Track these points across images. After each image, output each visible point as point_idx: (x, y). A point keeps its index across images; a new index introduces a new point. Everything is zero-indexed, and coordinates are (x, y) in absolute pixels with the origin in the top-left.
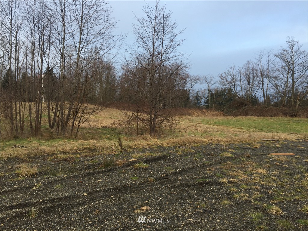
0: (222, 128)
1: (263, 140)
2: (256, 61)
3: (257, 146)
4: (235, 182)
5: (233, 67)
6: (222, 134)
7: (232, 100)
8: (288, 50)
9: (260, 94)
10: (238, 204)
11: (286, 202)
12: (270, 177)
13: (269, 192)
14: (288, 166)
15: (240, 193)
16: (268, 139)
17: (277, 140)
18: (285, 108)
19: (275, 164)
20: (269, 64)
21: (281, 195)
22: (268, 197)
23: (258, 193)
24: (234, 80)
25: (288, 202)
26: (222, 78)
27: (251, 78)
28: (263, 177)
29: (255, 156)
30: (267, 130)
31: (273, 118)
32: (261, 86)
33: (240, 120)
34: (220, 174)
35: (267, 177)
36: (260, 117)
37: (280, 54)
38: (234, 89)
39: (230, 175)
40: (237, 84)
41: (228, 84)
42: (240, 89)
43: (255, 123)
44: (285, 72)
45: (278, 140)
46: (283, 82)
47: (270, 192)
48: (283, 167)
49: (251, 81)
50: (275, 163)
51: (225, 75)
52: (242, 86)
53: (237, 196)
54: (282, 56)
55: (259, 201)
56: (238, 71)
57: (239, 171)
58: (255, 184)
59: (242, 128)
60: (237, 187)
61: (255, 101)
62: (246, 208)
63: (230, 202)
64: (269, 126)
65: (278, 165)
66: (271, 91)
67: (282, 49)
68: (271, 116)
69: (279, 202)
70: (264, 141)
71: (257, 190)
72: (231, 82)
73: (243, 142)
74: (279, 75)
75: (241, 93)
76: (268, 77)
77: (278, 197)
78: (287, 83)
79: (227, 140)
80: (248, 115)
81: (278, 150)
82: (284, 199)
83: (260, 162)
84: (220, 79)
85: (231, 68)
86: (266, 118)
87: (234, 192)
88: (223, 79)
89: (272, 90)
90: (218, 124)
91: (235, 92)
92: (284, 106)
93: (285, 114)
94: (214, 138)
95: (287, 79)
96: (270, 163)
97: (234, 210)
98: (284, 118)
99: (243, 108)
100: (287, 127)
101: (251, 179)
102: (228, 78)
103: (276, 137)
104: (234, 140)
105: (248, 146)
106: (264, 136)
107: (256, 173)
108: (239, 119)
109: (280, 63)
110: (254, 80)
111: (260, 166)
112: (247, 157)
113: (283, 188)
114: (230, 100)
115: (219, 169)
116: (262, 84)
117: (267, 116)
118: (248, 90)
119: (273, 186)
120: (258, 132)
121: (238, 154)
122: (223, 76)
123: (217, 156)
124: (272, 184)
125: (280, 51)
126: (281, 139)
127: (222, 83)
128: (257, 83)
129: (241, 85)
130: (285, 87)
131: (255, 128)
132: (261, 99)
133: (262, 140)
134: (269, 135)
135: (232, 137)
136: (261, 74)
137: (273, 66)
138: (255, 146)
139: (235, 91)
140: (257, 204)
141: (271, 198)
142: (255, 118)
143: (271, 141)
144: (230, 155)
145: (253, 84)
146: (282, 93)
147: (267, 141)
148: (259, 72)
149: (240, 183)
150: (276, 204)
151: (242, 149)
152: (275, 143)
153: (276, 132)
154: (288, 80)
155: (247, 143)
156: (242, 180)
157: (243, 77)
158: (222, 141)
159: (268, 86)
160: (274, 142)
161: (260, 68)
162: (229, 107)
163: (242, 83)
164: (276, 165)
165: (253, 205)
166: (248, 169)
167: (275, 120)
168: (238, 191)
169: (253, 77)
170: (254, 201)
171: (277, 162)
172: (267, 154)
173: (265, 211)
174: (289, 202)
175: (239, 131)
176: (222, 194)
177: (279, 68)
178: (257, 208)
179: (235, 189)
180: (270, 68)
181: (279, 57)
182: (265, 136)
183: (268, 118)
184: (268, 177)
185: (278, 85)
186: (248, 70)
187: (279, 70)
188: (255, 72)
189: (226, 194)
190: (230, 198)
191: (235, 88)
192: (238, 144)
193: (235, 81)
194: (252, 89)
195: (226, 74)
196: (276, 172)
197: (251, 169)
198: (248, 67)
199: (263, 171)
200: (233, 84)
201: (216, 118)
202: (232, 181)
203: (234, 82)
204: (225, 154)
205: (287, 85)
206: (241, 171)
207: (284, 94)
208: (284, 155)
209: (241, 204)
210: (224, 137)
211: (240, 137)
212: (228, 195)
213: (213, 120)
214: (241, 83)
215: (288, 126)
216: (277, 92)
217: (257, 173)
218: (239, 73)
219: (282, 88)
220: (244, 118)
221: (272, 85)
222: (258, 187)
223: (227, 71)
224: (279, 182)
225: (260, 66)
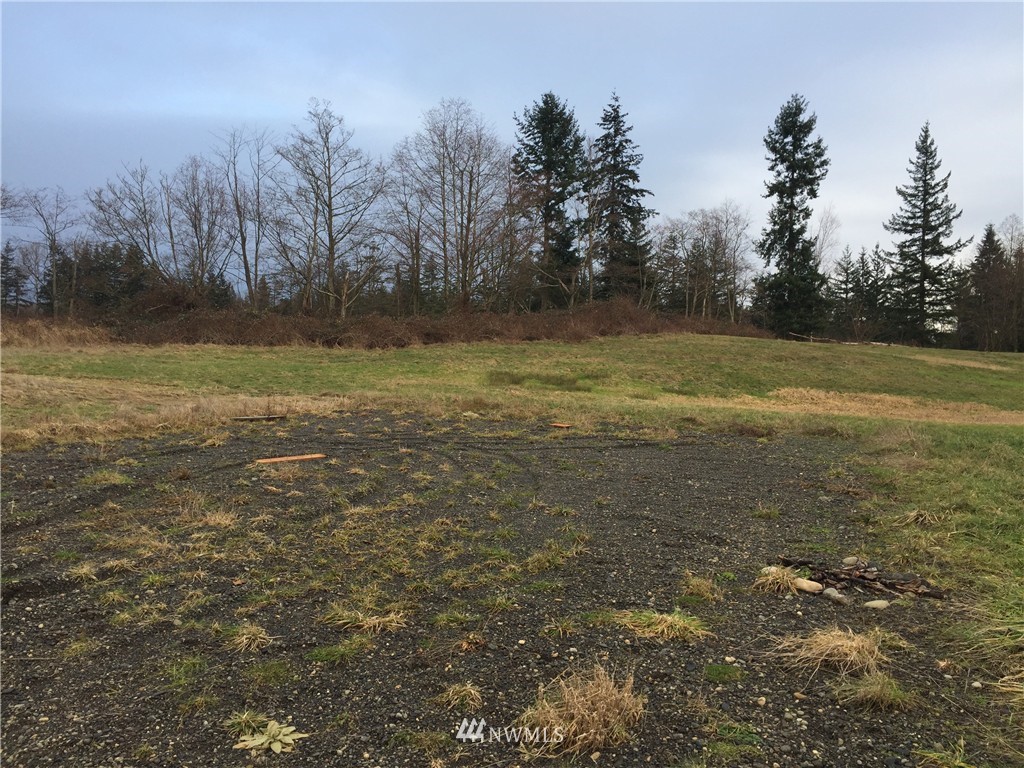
0: (104, 385)
1: (241, 420)
2: (218, 162)
3: (218, 439)
4: (123, 571)
5: (139, 170)
6: (97, 408)
7: (142, 286)
8: (314, 139)
9: (236, 272)
10: (125, 644)
11: (284, 605)
12: (244, 535)
13: (236, 583)
14: (301, 494)
15: (137, 604)
16: (256, 416)
17: (281, 418)
18: (311, 319)
19: (266, 490)
20: (261, 176)
21: (270, 586)
22: (231, 599)
23: (199, 592)
24: (145, 218)
25: (289, 603)
26: (101, 208)
27: (206, 215)
28: (221, 538)
29: (208, 473)
30: (256, 388)
31: (277, 348)
32: (238, 247)
33: (170, 357)
34: (70, 551)
35: (234, 536)
36: (235, 347)
37: (291, 149)
38: (146, 250)
39: (107, 549)
40: (157, 231)
41: (126, 229)
42: (167, 251)
43: (218, 366)
44: (308, 207)
45: (283, 418)
46: (304, 239)
47: (239, 582)
48: (289, 498)
49: (205, 227)
50: (266, 487)
51: (112, 196)
52: (176, 240)
53: (125, 616)
54: (298, 155)
55: (198, 617)
56: (159, 186)
57: (144, 528)
58: (193, 566)
59: (175, 382)
60: (130, 584)
61: (220, 294)
62: (153, 652)
63: (95, 644)
64: (264, 373)
65: (275, 494)
66: (270, 265)
67: (297, 134)
68: (271, 344)
69: (263, 609)
70: (241, 423)
71: (197, 585)
72: (134, 224)
73: (174, 430)
74: (292, 216)
75: (172, 265)
76: (259, 218)
77: (262, 594)
78: (315, 241)
79: (114, 428)
80: (198, 341)
81: (280, 447)
82: (278, 597)
83: (218, 492)
84: (94, 209)
85: (134, 174)
86: (254, 349)
87: (113, 606)
88: (104, 211)
89: (272, 261)
90: (91, 371)
91: (149, 258)
92: (308, 313)
93: (311, 339)
94: (65, 421)
95: (315, 231)
96: (251, 491)
97: (110, 667)
98: (307, 350)
99: (182, 316)
100: (313, 377)
101: (182, 549)
102: (124, 209)
103: (278, 408)
104: (140, 428)
105: (186, 442)
106: (242, 408)
107: (199, 529)
108: (167, 354)
109: (295, 181)
110: (214, 223)
111: (215, 503)
112: (181, 478)
113: (282, 561)
114: (135, 286)
115: (71, 532)
116: (239, 239)
117: (257, 343)
118: (196, 257)
119: (250, 562)
120: (228, 393)
121: (150, 471)
122: (106, 200)
123: (71, 486)
124: (248, 556)
125: (292, 141)
126: (294, 412)
127: (103, 224)
128: (225, 235)
129: (172, 237)
130: (308, 253)
131: (217, 381)
132: (241, 290)
133: (236, 420)
134: (258, 404)
135: (135, 417)
136: (238, 206)
137: (272, 184)
138: (210, 441)
139: (151, 255)
140: (192, 630)
141: (241, 599)
142: (219, 349)
143: (264, 422)
144: (118, 479)
145: (211, 237)
146: (299, 272)
147: (252, 420)
148: (229, 198)
149: (142, 571)
150: (252, 617)
151: (163, 454)
152: (273, 425)
153: (281, 393)
154: (316, 234)
155: (185, 432)
156: (150, 560)
157: (177, 210)
158: (93, 432)
159: (260, 248)
160: (271, 423)
161: (233, 185)
162: (131, 311)
163: (174, 230)
164: (267, 495)
165: (176, 637)
166: (177, 518)
167: (281, 355)
168: (133, 597)
169: (211, 213)
170: (183, 620)
171: (272, 485)
172: (246, 463)
173: (215, 647)
174: (291, 603)
175: (162, 395)
176: (70, 620)
177: (289, 194)
178: (190, 644)
179: (121, 595)
180: (262, 190)
181: (288, 159)
182: (245, 405)
183: (261, 349)
184: (237, 536)
185: (290, 248)
186: (195, 188)
187: (290, 201)
188: (216, 197)
189: (87, 617)
190: (99, 630)
191: (152, 247)
192: (156, 438)
193: (151, 221)
194: (210, 254)
195: (115, 194)
196: (265, 517)
197: (188, 518)
198: (194, 178)
199: (223, 519)
200: (144, 230)
201: (80, 351)
202: (111, 569)
203: (146, 225)
204: (99, 475)
205: (314, 249)
206: (151, 528)
207: (307, 274)
208: (294, 462)
209: (134, 643)
210: (102, 418)
211: (164, 412)
212: (92, 619)
213: (69, 358)
214: (171, 231)
215: (316, 373)
216: (285, 268)
217: (207, 527)
218: (163, 195)
219: (300, 257)
220: (183, 351)
221: (272, 247)
222: (202, 574)
223: (119, 184)
224: (271, 546)
225: (232, 179)
